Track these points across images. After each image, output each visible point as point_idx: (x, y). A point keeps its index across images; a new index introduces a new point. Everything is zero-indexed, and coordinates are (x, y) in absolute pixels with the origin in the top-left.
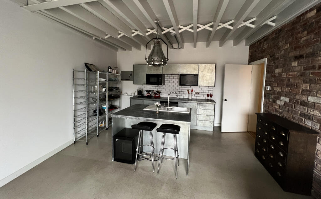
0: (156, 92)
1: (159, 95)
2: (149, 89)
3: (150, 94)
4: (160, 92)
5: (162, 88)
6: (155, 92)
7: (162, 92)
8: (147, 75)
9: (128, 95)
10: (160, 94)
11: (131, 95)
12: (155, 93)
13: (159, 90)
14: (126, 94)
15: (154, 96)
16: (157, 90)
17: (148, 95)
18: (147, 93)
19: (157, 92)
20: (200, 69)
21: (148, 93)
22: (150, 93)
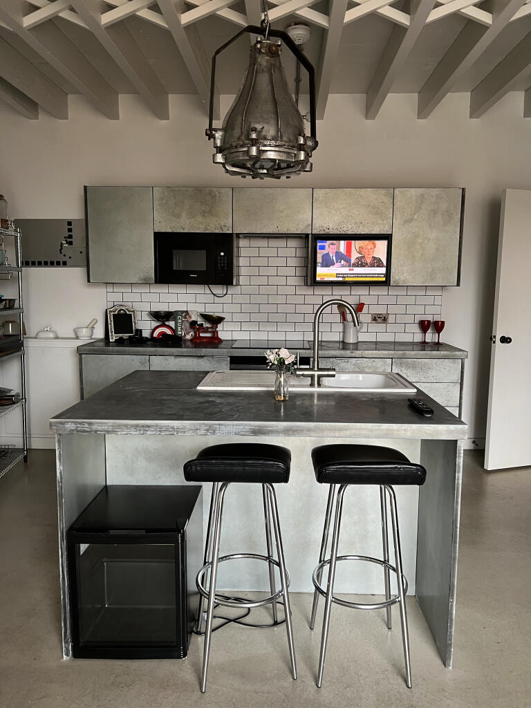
0: (200, 321)
1: (214, 333)
2: (163, 308)
3: (169, 327)
4: (216, 321)
5: (228, 299)
6: (194, 318)
7: (227, 317)
8: (157, 236)
9: (57, 338)
10: (220, 327)
11: (77, 338)
12: (193, 324)
13: (213, 310)
14: (51, 335)
15: (188, 337)
16: (201, 310)
17: (163, 334)
18: (155, 324)
19: (206, 317)
20: (397, 213)
21: (163, 325)
22: (172, 324)
